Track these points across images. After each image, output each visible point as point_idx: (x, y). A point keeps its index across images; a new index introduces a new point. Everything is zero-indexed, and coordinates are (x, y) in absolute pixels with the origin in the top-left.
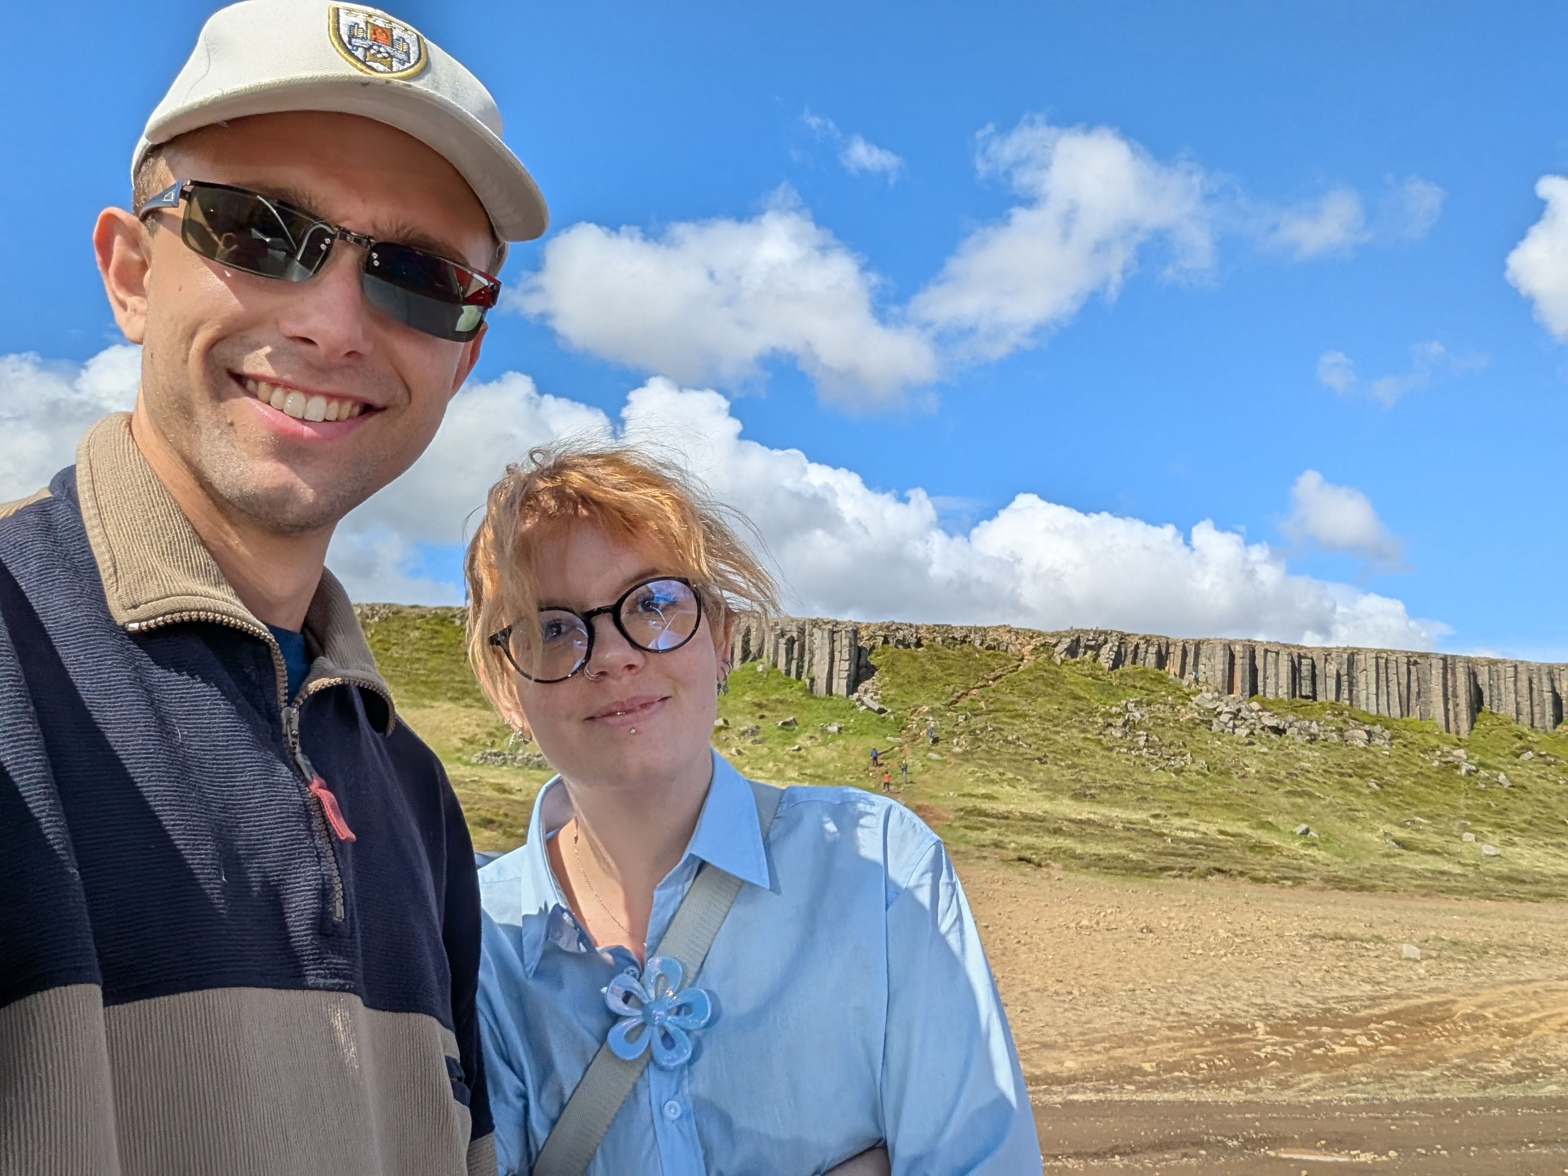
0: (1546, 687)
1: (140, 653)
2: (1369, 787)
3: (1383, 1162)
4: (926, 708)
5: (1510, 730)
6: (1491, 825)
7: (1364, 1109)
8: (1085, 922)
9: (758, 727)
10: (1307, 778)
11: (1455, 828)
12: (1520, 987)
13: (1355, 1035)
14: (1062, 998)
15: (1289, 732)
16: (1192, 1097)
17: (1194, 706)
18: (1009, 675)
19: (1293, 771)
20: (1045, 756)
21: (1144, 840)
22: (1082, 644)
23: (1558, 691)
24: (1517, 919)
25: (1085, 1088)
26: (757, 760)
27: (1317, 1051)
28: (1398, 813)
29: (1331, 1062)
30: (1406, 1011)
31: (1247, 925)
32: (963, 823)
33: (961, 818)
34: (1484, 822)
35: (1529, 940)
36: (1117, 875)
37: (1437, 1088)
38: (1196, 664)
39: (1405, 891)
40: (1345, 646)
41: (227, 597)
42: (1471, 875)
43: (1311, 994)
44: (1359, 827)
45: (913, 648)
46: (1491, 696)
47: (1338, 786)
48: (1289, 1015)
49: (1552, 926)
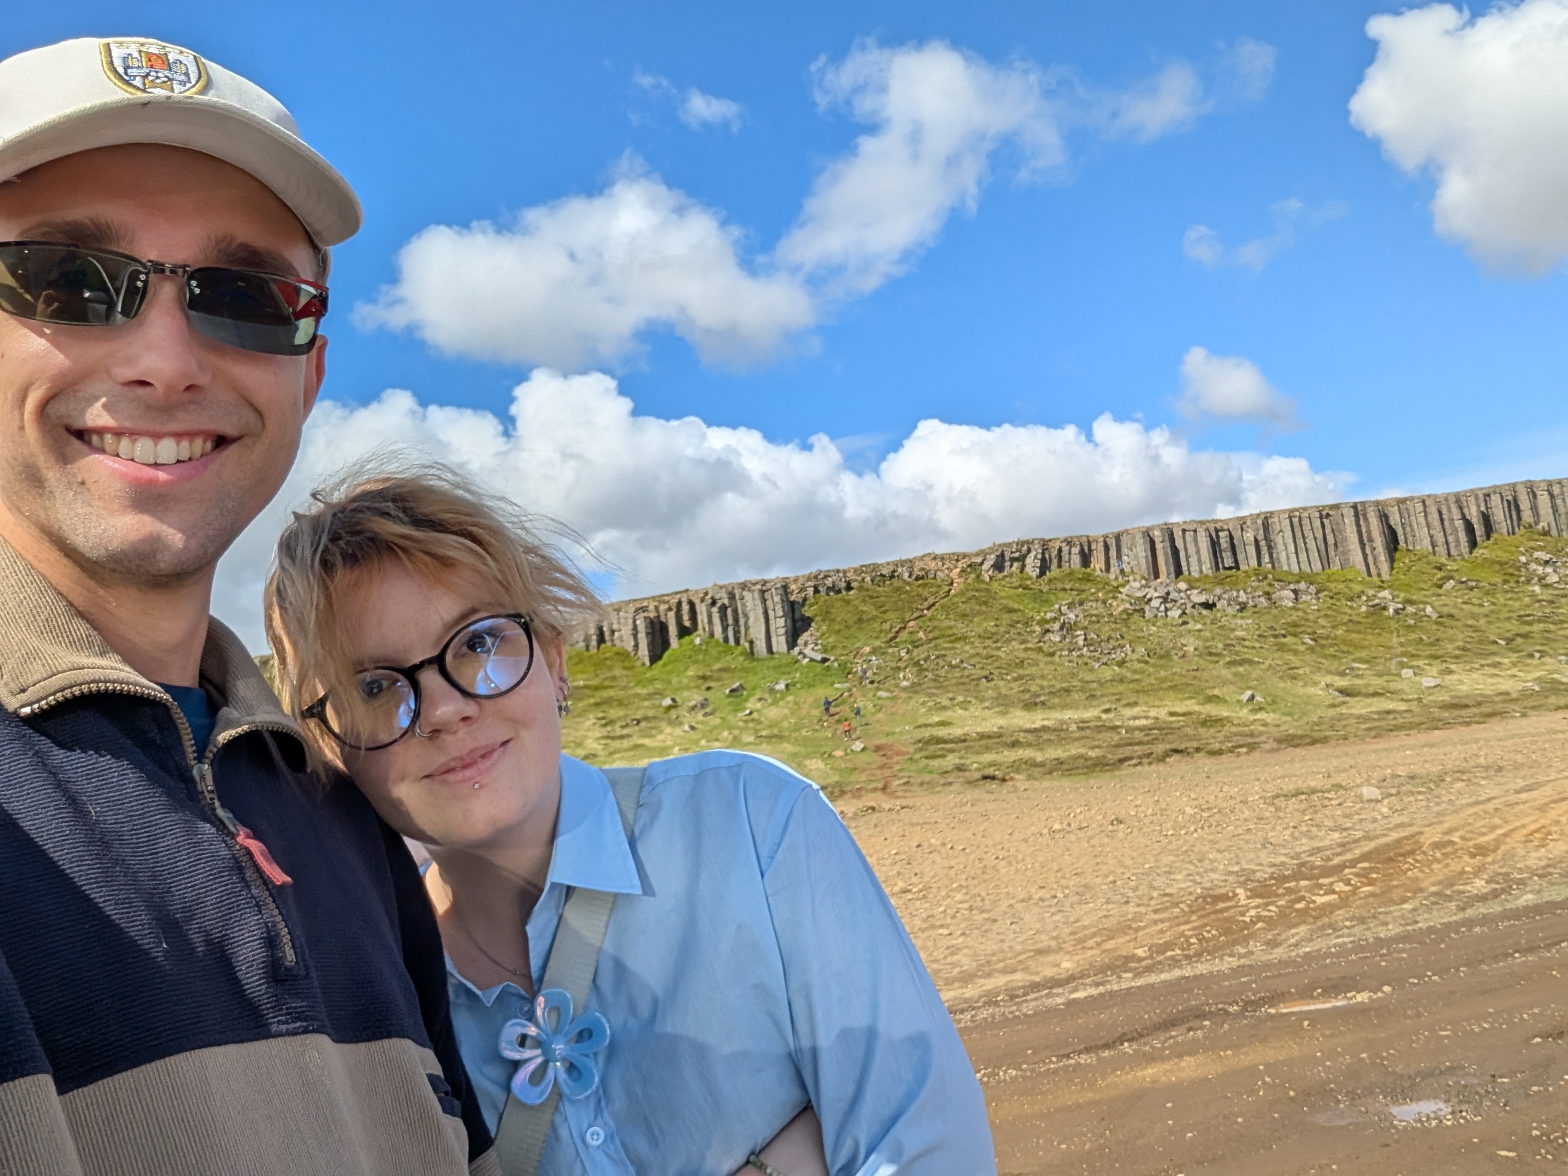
0: (1456, 515)
1: (36, 737)
2: (1304, 643)
3: (1379, 998)
4: (867, 649)
5: (1429, 563)
6: (1427, 657)
7: (1354, 951)
8: (1057, 826)
9: (706, 700)
10: (1245, 647)
11: (1393, 667)
12: (1481, 807)
13: (1332, 883)
14: (1047, 903)
15: (1219, 606)
16: (1188, 972)
17: (1124, 597)
18: (942, 601)
19: (1230, 642)
20: (991, 673)
21: (1100, 736)
22: (1007, 558)
23: (1468, 517)
24: (1466, 743)
25: (1086, 985)
26: (711, 731)
27: (1298, 906)
28: (1336, 663)
29: (1314, 913)
30: (1377, 851)
31: (1212, 798)
32: (923, 754)
33: (921, 749)
34: (1419, 656)
35: (1482, 761)
36: (1079, 774)
37: (1418, 918)
38: (1119, 557)
39: (1356, 736)
40: (1257, 511)
41: (114, 665)
42: (1417, 710)
43: (1283, 851)
44: (1301, 683)
45: (844, 592)
46: (1405, 534)
47: (1275, 648)
48: (1266, 876)
49: (1501, 743)
